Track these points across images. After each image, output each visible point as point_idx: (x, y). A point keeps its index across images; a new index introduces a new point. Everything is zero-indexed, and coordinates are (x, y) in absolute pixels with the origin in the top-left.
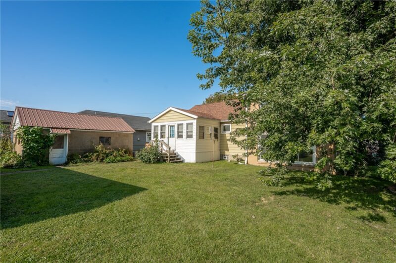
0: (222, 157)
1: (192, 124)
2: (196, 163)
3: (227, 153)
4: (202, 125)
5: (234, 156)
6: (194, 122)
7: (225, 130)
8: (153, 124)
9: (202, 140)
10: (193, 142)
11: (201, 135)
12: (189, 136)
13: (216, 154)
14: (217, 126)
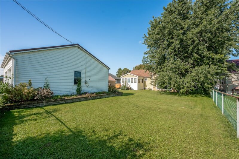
0: (145, 89)
1: (136, 78)
2: (138, 90)
3: (146, 87)
4: (139, 79)
5: (149, 88)
6: (137, 78)
7: (145, 80)
8: (122, 78)
9: (139, 83)
10: (137, 84)
11: (139, 82)
12: (135, 82)
13: (143, 88)
14: (143, 79)
